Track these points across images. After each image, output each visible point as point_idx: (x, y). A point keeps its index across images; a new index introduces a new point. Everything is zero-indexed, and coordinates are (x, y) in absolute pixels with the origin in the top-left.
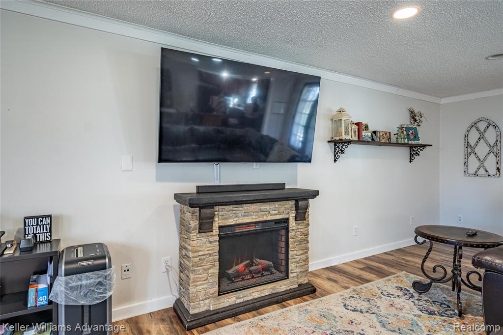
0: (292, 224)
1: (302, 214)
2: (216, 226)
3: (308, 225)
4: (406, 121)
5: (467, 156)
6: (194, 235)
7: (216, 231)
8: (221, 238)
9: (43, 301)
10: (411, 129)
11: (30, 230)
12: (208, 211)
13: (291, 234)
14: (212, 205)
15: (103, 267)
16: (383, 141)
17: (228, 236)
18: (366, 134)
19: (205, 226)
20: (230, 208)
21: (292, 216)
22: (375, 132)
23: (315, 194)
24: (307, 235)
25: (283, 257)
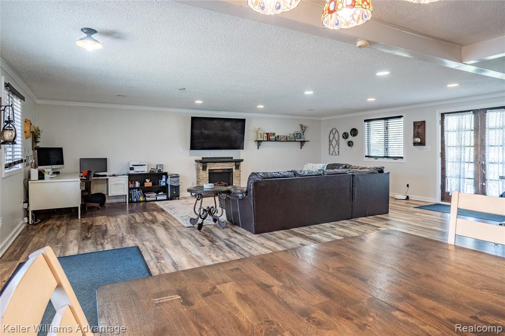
0: (234, 170)
1: (237, 167)
2: (207, 169)
3: (240, 171)
4: (298, 129)
5: (330, 145)
6: (201, 171)
7: (207, 171)
8: (209, 173)
9: (164, 184)
10: (299, 134)
11: (158, 168)
12: (205, 164)
13: (234, 174)
14: (206, 163)
15: (178, 177)
16: (282, 140)
17: (211, 173)
18: (272, 137)
19: (204, 168)
20: (212, 164)
21: (234, 168)
22: (278, 136)
23: (242, 160)
24: (240, 175)
25: (231, 182)
